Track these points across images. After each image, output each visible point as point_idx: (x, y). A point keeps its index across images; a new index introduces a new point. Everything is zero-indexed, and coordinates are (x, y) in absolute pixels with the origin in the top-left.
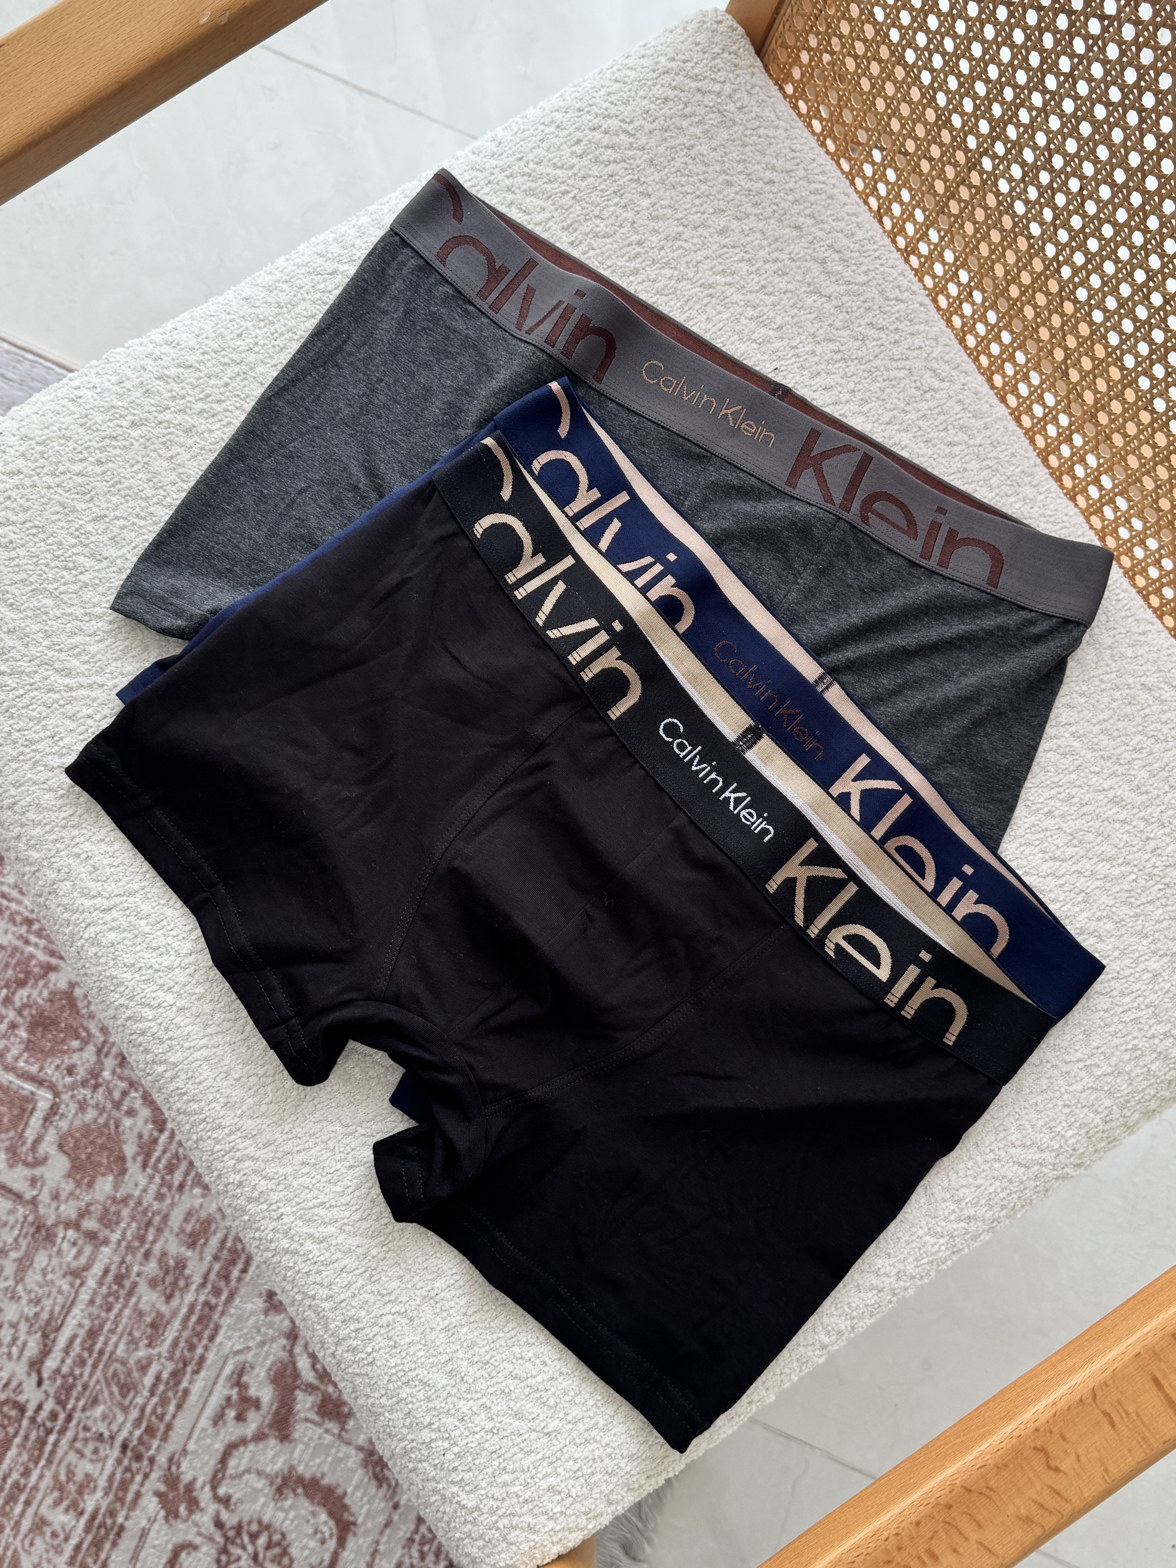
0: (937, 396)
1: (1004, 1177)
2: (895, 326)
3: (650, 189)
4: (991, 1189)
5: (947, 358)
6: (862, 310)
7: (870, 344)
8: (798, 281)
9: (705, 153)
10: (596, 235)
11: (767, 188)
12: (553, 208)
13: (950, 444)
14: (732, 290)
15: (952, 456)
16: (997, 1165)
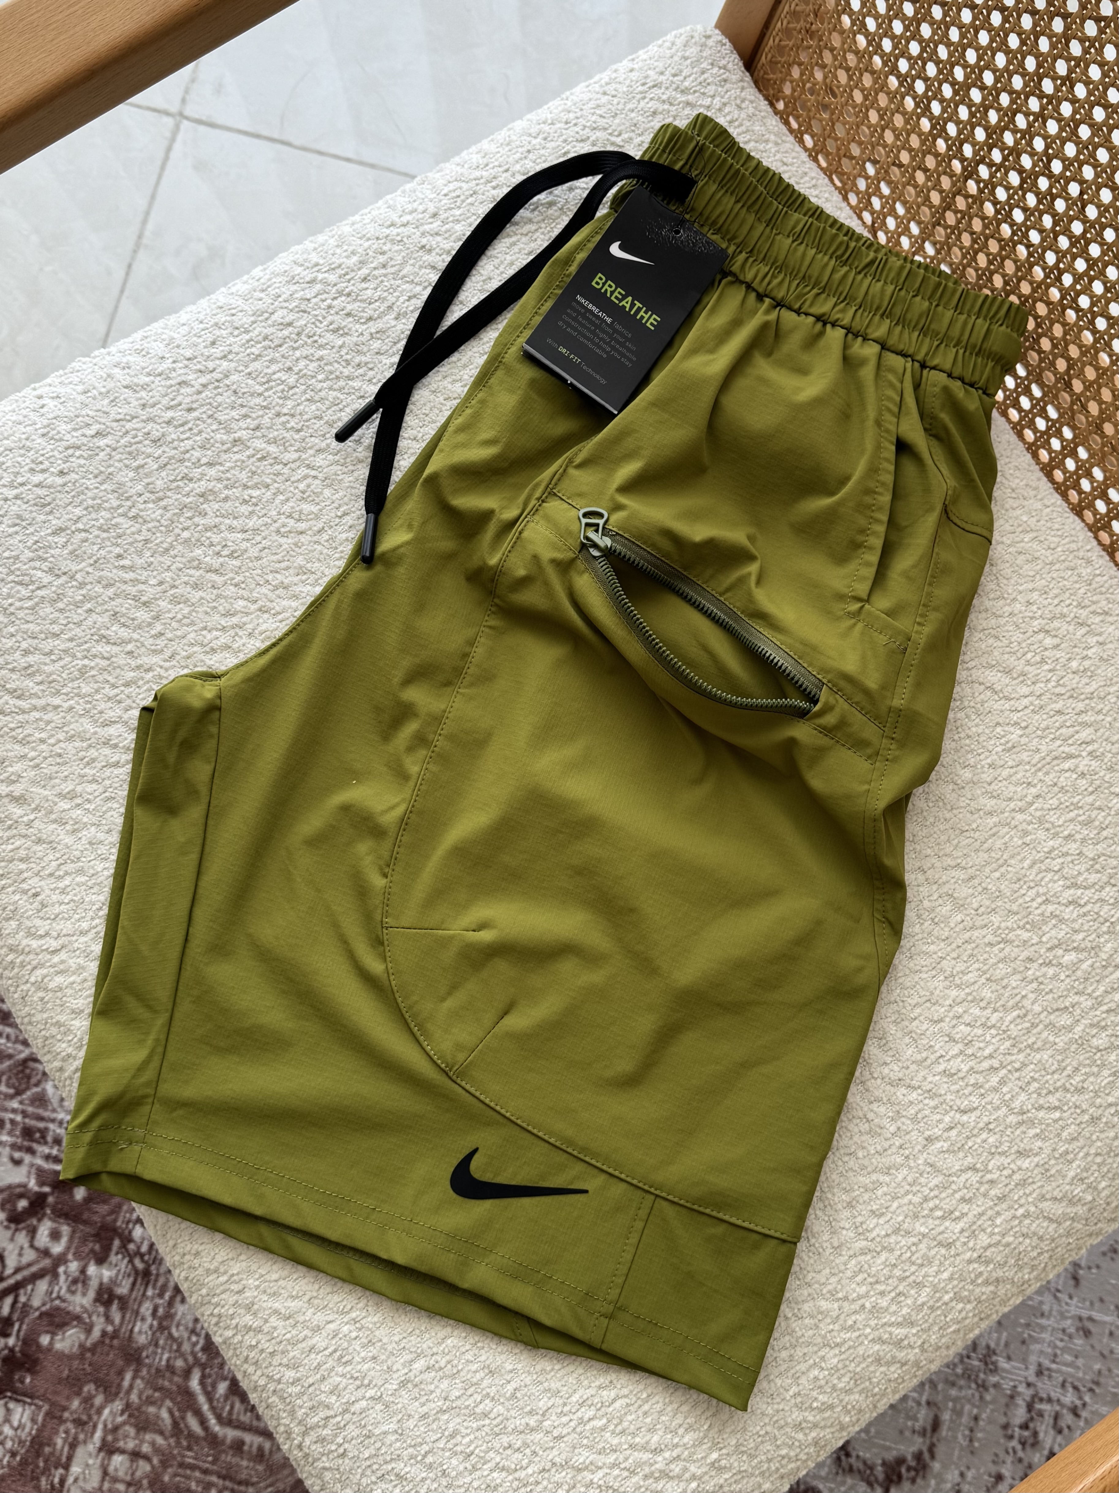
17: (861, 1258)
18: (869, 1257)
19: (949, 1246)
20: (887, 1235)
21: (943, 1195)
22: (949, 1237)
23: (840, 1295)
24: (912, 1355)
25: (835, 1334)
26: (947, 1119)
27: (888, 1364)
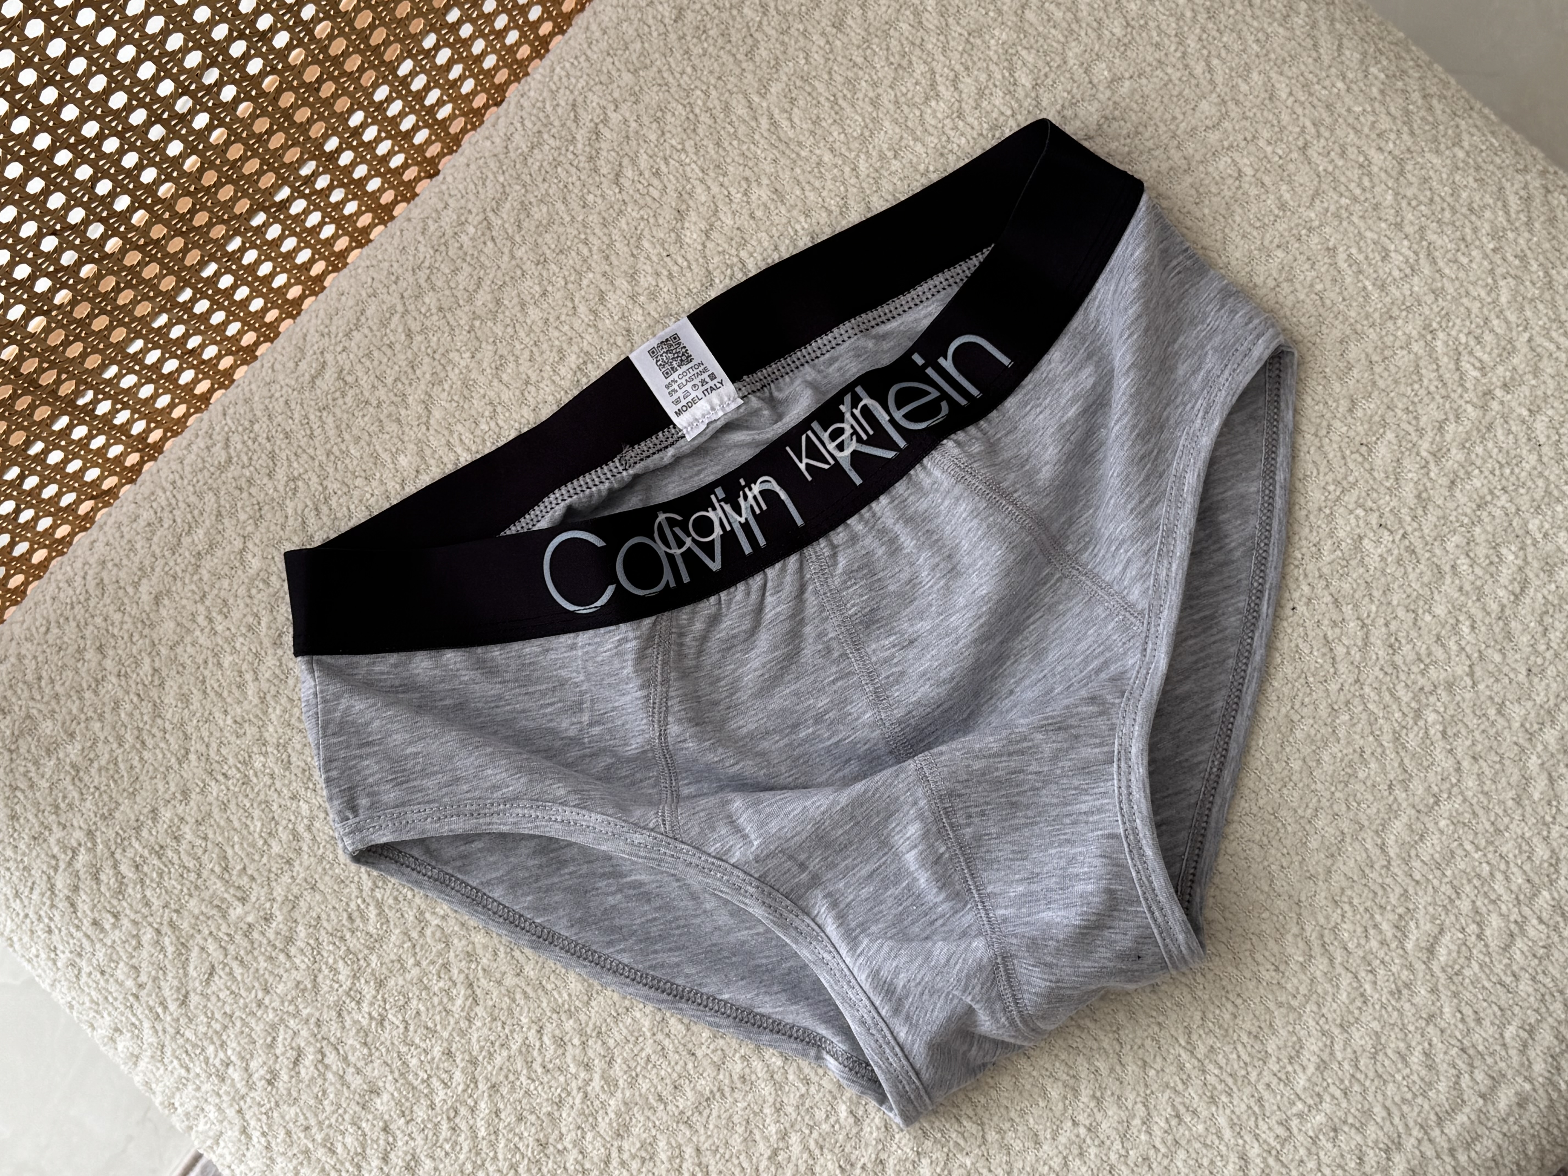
0: (347, 367)
1: (1362, 62)
2: (264, 441)
3: (145, 811)
4: (1382, 76)
5: (291, 365)
6: (253, 490)
7: (297, 471)
8: (230, 585)
9: (79, 747)
10: (226, 869)
11: (111, 653)
12: (198, 936)
13: (409, 335)
14: (263, 668)
15: (424, 330)
16: (1350, 75)
17: (1441, 264)
18: (1437, 254)
19: (1401, 162)
20: (1406, 237)
21: (1343, 179)
22: (1390, 163)
23: (1490, 281)
24: (1536, 183)
25: (1535, 277)
26: (1253, 191)
27: (1552, 210)
